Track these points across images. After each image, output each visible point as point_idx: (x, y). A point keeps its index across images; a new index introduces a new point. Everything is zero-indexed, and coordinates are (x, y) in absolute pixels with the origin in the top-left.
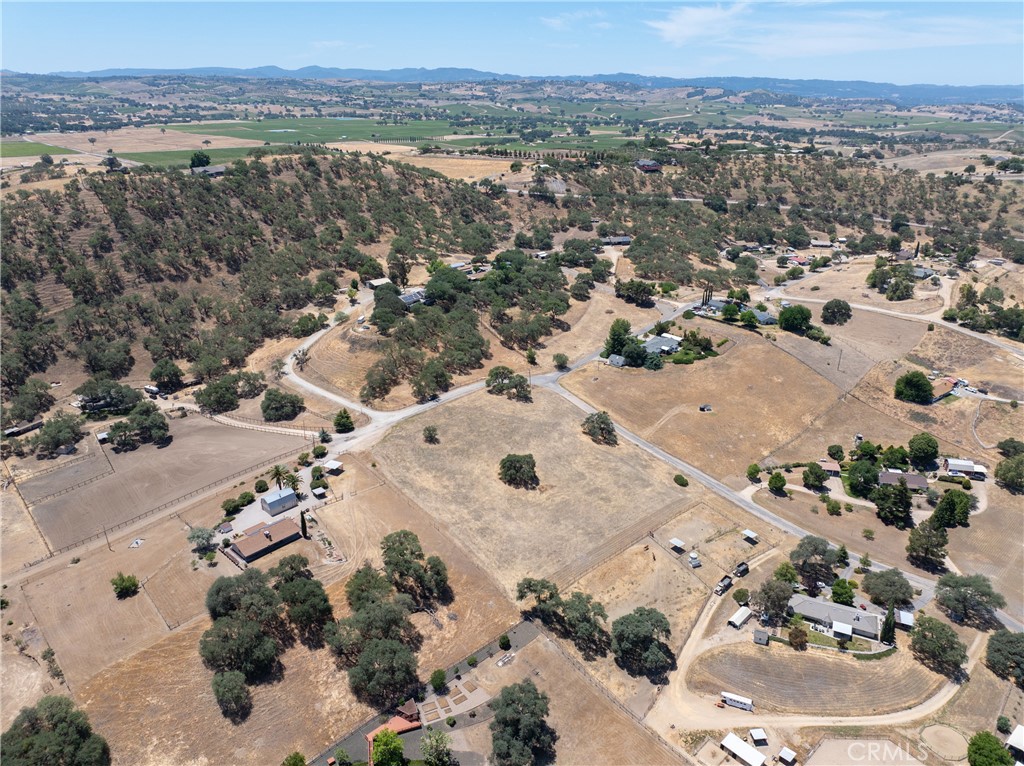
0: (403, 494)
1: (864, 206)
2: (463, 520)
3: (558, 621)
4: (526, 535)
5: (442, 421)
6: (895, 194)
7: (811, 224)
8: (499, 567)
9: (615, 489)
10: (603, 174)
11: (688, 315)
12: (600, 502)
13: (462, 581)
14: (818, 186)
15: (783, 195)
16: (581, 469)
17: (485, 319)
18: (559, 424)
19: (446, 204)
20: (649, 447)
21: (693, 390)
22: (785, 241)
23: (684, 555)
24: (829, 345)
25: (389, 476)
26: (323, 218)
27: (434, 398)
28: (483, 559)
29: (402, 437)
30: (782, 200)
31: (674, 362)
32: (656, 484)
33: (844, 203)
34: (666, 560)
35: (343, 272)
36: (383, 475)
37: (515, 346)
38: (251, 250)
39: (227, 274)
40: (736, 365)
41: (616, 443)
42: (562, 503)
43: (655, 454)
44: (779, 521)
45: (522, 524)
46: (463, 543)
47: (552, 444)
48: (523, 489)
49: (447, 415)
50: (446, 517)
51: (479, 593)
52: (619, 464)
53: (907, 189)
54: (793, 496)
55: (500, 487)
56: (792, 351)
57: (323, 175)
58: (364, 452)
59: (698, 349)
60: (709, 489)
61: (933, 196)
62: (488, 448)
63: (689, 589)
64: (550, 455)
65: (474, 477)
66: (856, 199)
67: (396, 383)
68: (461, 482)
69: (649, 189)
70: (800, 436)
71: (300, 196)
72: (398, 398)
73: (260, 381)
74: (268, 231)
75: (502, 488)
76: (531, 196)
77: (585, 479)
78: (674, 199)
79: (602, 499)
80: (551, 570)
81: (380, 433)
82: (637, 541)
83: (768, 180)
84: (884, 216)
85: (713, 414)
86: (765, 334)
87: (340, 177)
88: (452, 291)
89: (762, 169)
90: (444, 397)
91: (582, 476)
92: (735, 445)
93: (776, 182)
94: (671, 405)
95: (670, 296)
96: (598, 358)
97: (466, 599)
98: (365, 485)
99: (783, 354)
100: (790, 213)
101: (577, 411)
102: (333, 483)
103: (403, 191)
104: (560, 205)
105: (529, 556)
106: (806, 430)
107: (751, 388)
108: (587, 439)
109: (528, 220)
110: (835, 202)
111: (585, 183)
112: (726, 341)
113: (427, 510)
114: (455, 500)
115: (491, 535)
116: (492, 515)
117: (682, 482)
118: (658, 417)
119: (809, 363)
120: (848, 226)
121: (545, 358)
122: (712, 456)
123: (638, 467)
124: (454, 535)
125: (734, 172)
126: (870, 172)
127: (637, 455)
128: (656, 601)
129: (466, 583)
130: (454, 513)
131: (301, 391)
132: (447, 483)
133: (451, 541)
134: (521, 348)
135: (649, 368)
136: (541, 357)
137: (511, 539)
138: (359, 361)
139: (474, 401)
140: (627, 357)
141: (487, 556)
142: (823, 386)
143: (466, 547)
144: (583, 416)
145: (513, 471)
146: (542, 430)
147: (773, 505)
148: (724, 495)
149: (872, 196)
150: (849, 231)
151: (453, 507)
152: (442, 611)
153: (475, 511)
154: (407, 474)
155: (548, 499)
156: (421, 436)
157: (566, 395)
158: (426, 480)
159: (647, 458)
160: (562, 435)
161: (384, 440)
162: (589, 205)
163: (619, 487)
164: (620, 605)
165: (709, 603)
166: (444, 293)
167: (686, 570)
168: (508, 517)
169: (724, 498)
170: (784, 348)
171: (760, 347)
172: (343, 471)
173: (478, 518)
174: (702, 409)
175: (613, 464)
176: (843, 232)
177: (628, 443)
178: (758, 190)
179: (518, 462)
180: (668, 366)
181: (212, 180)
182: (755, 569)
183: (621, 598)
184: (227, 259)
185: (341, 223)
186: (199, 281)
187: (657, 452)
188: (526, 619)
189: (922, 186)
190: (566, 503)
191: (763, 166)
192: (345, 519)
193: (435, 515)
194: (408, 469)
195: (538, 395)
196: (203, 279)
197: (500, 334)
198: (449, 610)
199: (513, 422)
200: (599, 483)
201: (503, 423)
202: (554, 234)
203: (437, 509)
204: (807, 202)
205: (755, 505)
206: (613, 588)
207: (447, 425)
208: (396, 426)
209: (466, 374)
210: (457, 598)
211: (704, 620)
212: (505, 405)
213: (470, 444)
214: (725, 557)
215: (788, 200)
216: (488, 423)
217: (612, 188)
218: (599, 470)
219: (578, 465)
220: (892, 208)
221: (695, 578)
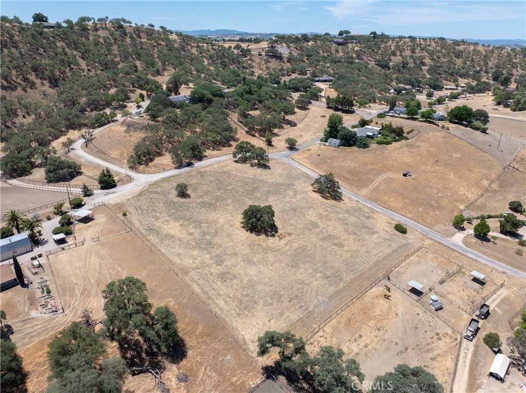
0: (147, 240)
1: (474, 67)
2: (204, 265)
3: (304, 378)
4: (267, 280)
5: (194, 181)
6: (493, 60)
7: (442, 77)
8: (239, 315)
9: (346, 236)
10: (312, 45)
11: (381, 116)
12: (333, 247)
13: (198, 333)
14: (444, 55)
15: (424, 61)
16: (314, 219)
17: (234, 117)
18: (293, 185)
19: (211, 58)
20: (367, 202)
21: (395, 162)
22: (427, 86)
23: (423, 298)
24: (487, 133)
25: (137, 224)
26: (125, 58)
27: (189, 164)
28: (222, 305)
29: (157, 193)
30: (423, 64)
31: (377, 143)
32: (380, 231)
33: (462, 65)
34: (407, 303)
35: (135, 91)
36: (131, 223)
37: (256, 134)
38: (69, 74)
39: (48, 88)
40: (424, 146)
41: (341, 199)
42: (299, 248)
43: (373, 208)
44: (495, 264)
45: (263, 268)
46: (202, 289)
47: (288, 199)
48: (263, 237)
49: (199, 176)
50: (187, 262)
51: (216, 345)
52: (346, 215)
53: (500, 57)
54: (496, 241)
55: (242, 234)
56: (462, 137)
57: (128, 35)
58: (118, 204)
59: (394, 135)
60: (425, 235)
61: (517, 60)
62: (233, 202)
63: (437, 334)
64: (287, 208)
65: (218, 225)
66: (468, 63)
67: (160, 154)
68: (206, 230)
69: (341, 54)
70: (483, 195)
71: (110, 45)
72: (160, 164)
73: (52, 154)
74: (83, 64)
75: (244, 236)
76: (266, 55)
77: (318, 227)
78: (357, 61)
79: (335, 244)
80: (294, 317)
81: (138, 189)
82: (375, 283)
83: (413, 51)
84: (486, 72)
85: (414, 178)
86: (440, 125)
87: (140, 38)
88: (210, 96)
89: (410, 46)
90: (198, 164)
91: (315, 225)
92: (437, 201)
93: (418, 53)
94: (380, 172)
95: (365, 107)
96: (319, 142)
97: (200, 353)
98: (111, 232)
99: (456, 139)
100: (428, 71)
101: (307, 177)
102: (80, 230)
103: (183, 49)
104: (286, 61)
105: (270, 301)
106: (487, 191)
107: (438, 161)
108: (317, 196)
109: (265, 69)
110: (456, 64)
111: (301, 49)
112: (413, 130)
113: (168, 255)
114: (198, 246)
115: (231, 280)
116: (234, 259)
117: (401, 229)
118: (371, 181)
119: (477, 145)
120: (465, 78)
121: (280, 142)
122: (420, 209)
123: (362, 218)
124: (193, 280)
125: (392, 47)
126: (476, 48)
127: (360, 209)
128: (406, 349)
129: (202, 334)
130: (196, 259)
131: (82, 161)
132: (192, 231)
133: (189, 287)
134: (261, 136)
135: (359, 147)
136: (276, 141)
137: (252, 284)
138: (132, 139)
139: (223, 167)
140: (342, 139)
141: (226, 303)
142: (490, 160)
143: (205, 292)
144: (312, 179)
145: (254, 220)
146: (278, 189)
147: (482, 249)
148: (439, 240)
149: (479, 61)
150: (466, 81)
151: (196, 253)
152: (171, 370)
153: (217, 256)
154: (155, 223)
155: (286, 244)
156: (175, 193)
157: (297, 165)
158: (174, 228)
159: (368, 211)
160: (296, 192)
161: (141, 194)
162: (304, 61)
163: (349, 234)
164: (369, 355)
165: (462, 350)
166: (204, 96)
167: (429, 314)
168: (249, 262)
169: (440, 243)
170: (456, 135)
171: (438, 134)
172: (93, 219)
173: (220, 262)
174: (405, 175)
175: (341, 216)
176: (463, 82)
177: (351, 200)
178: (408, 58)
179: (259, 211)
180: (373, 146)
181: (46, 30)
182: (494, 310)
183: (369, 348)
184: (50, 79)
185: (138, 63)
186: (26, 91)
187: (375, 207)
188: (268, 377)
189: (509, 55)
190: (303, 248)
191: (410, 44)
192: (77, 265)
193: (176, 260)
194: (157, 218)
195: (274, 165)
196: (29, 90)
197: (245, 126)
198: (179, 369)
199: (255, 183)
200: (330, 230)
201: (246, 183)
202: (282, 77)
203: (179, 255)
204: (438, 64)
205: (467, 248)
206: (361, 336)
207: (198, 184)
208: (153, 184)
209: (217, 150)
210: (190, 353)
211: (463, 371)
212: (249, 171)
213: (217, 199)
214: (462, 299)
215: (427, 63)
216: (233, 183)
217: (318, 53)
218: (330, 220)
219: (312, 216)
220: (491, 68)
221: (440, 322)
